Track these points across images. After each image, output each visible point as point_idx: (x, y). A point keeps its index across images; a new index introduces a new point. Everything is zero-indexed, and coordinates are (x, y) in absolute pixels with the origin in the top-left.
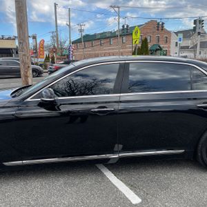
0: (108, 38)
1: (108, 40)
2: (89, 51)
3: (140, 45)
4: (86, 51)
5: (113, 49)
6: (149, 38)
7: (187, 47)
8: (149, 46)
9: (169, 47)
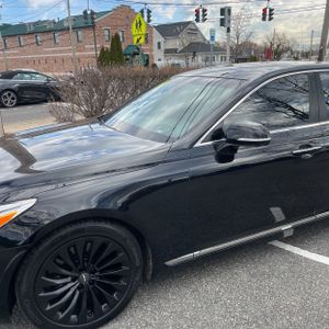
0: (50, 31)
1: (51, 35)
2: (15, 55)
3: (109, 46)
4: (9, 55)
5: (61, 52)
8: (123, 47)
9: (151, 50)
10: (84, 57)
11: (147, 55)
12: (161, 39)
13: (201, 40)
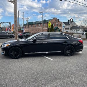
1: (38, 25)
2: (30, 29)
6: (54, 24)
7: (68, 28)
8: (54, 27)
9: (61, 28)
10: (45, 29)
11: (60, 29)
12: (65, 25)
13: (76, 26)
